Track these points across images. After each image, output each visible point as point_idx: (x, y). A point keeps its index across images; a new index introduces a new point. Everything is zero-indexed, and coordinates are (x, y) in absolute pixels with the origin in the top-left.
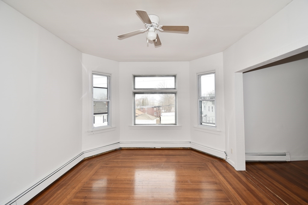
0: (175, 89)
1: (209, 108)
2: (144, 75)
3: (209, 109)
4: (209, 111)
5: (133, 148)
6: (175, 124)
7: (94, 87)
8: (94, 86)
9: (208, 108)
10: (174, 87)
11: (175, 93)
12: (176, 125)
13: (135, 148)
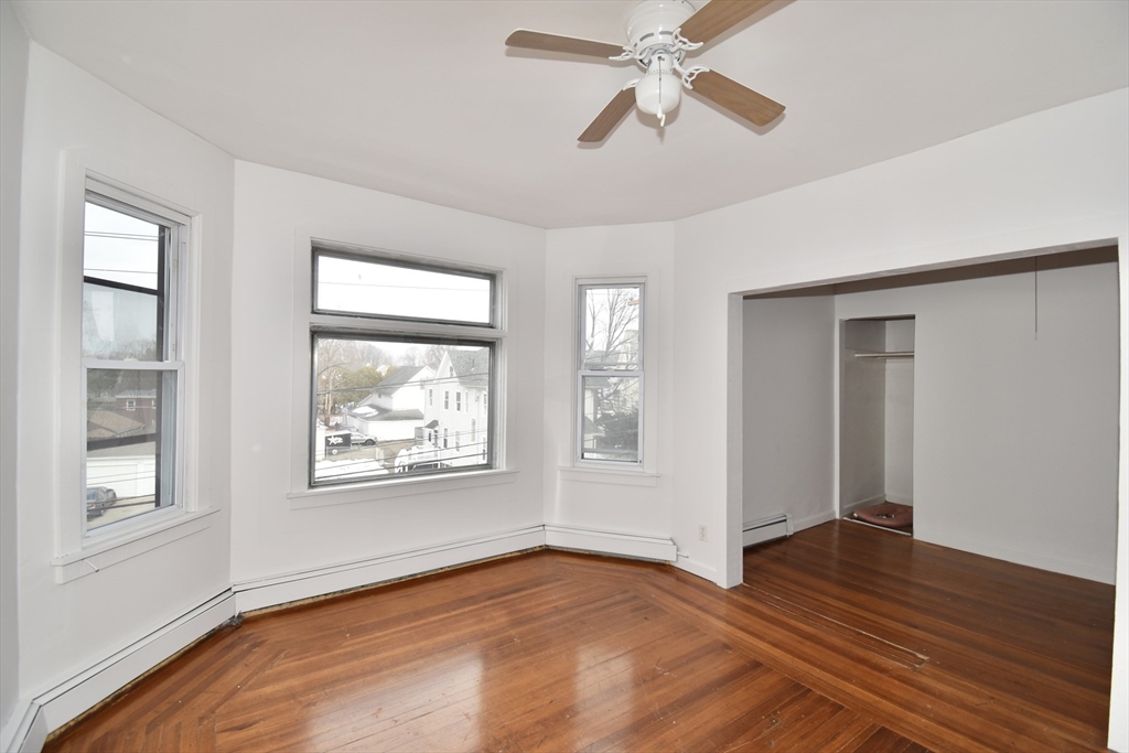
0: (492, 327)
1: (447, 397)
2: (369, 251)
3: (447, 403)
4: (447, 407)
5: (310, 601)
6: (488, 466)
7: (89, 280)
8: (87, 273)
9: (444, 399)
10: (485, 319)
11: (490, 344)
12: (491, 468)
13: (323, 598)
